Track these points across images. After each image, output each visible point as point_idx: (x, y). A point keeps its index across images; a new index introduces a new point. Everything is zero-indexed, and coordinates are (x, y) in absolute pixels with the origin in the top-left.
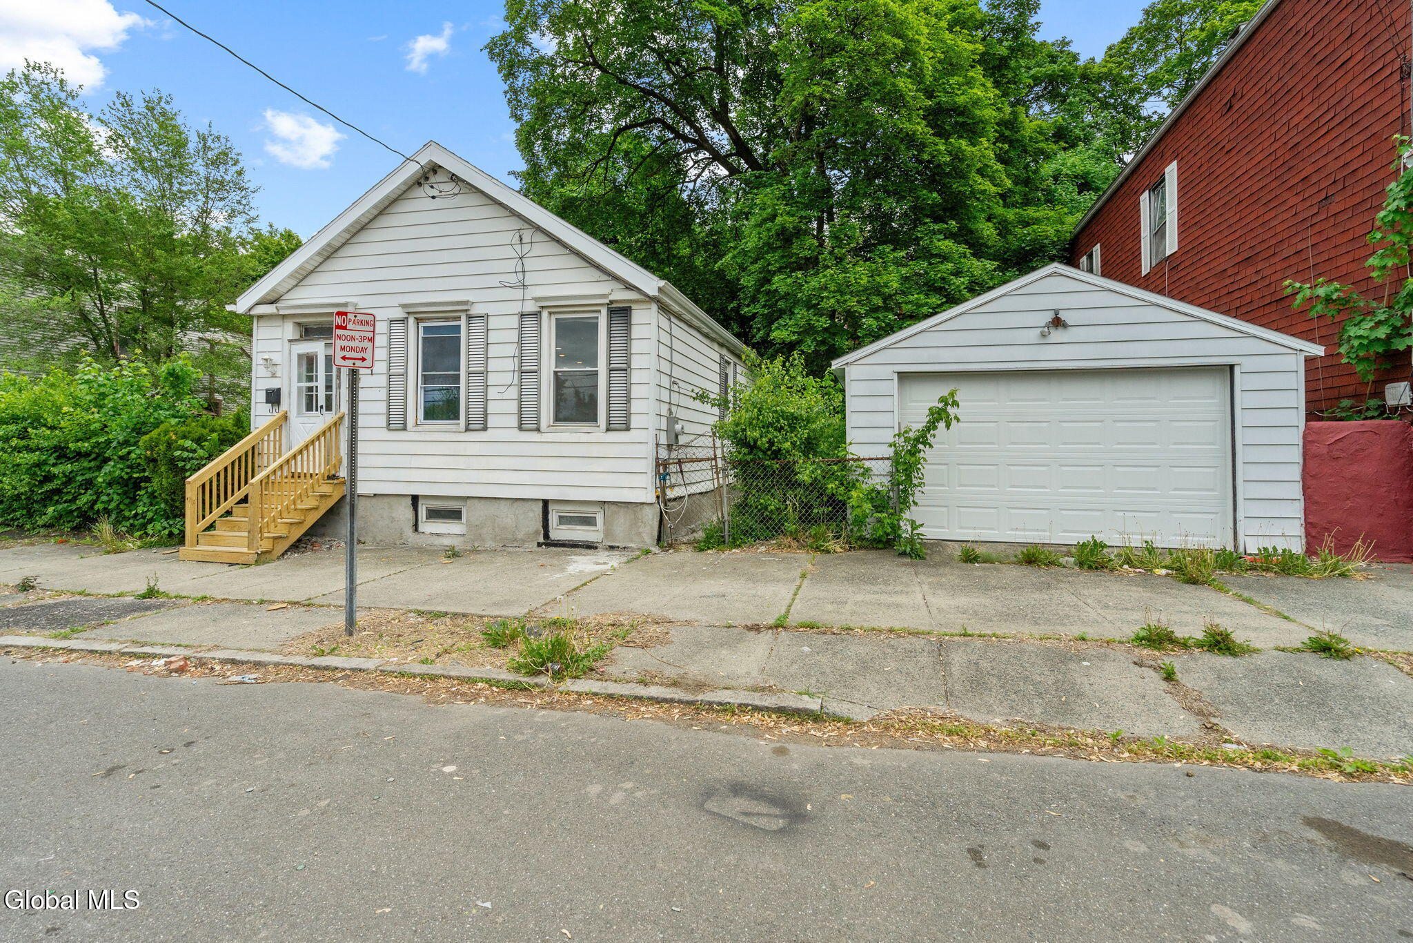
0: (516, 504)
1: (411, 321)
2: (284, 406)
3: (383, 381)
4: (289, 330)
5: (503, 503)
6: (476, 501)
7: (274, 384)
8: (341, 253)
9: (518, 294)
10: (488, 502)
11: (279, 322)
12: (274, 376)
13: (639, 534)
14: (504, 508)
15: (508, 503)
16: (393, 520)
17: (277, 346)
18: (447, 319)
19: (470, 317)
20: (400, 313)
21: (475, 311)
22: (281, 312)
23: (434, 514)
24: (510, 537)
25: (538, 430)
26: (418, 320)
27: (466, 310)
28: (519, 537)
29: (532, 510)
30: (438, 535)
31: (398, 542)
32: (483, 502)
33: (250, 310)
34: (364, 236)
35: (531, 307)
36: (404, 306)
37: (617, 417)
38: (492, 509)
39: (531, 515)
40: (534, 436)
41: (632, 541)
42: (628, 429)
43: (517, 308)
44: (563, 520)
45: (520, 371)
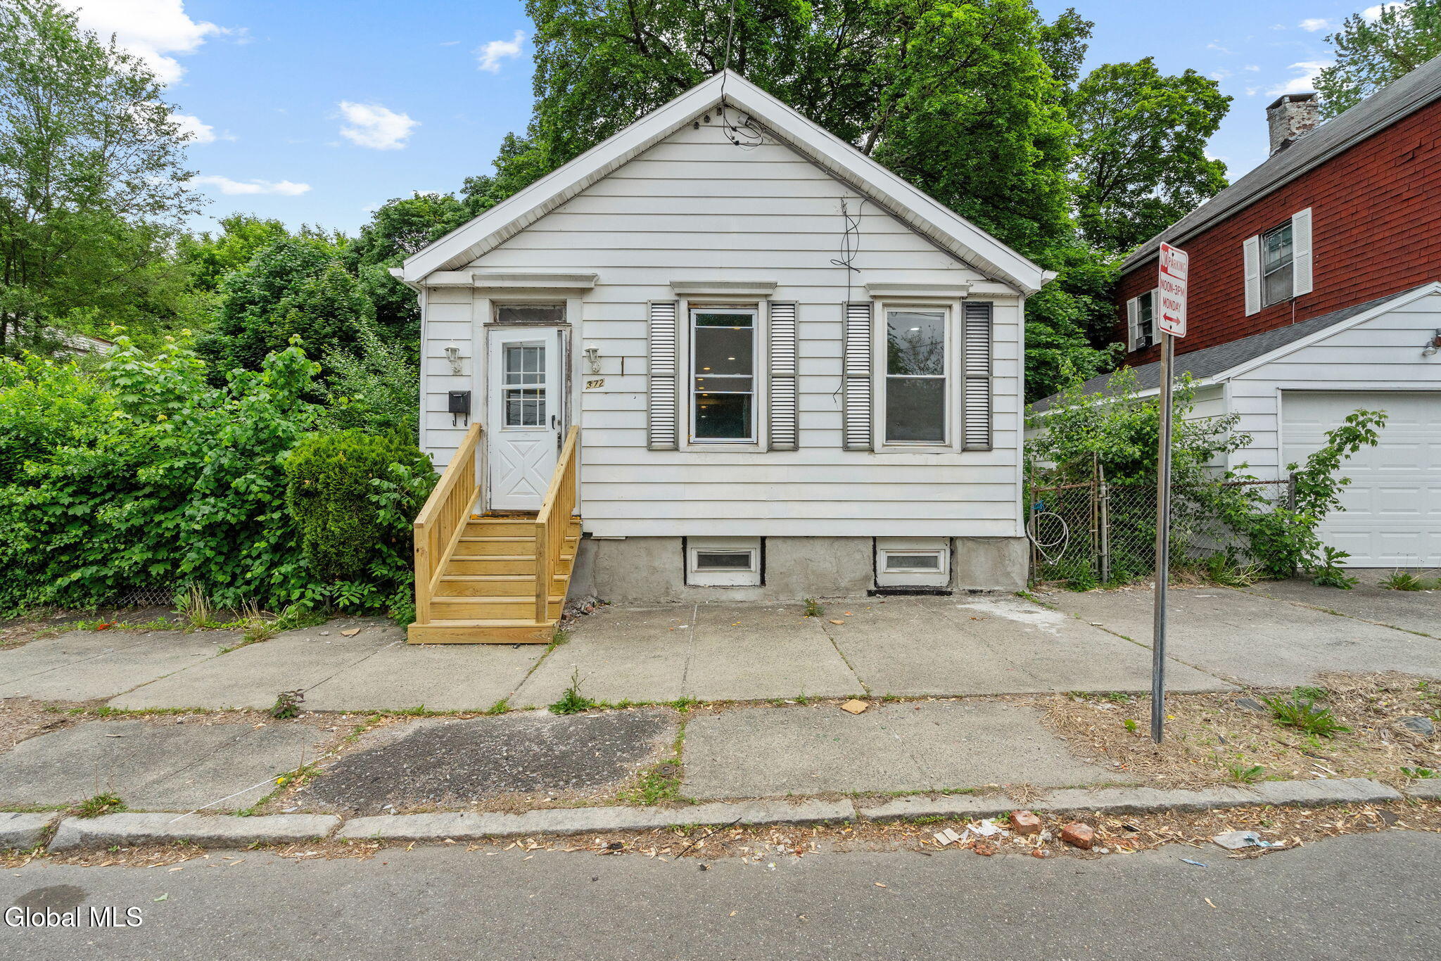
0: (837, 544)
1: (684, 305)
2: (476, 416)
3: (640, 384)
4: (483, 310)
5: (818, 543)
6: (779, 542)
7: (460, 385)
8: (570, 208)
9: (841, 277)
10: (797, 542)
11: (467, 298)
12: (457, 373)
13: (1008, 574)
14: (820, 550)
15: (827, 542)
16: (654, 570)
17: (463, 331)
18: (733, 306)
19: (773, 305)
20: (666, 295)
21: (779, 296)
22: (478, 284)
23: (708, 561)
24: (829, 585)
25: (871, 450)
26: (691, 306)
27: (766, 296)
28: (843, 585)
29: (859, 551)
30: (725, 588)
31: (662, 600)
32: (789, 542)
33: (425, 278)
34: (610, 187)
35: (859, 296)
36: (673, 285)
37: (976, 435)
38: (803, 551)
39: (858, 556)
40: (865, 458)
41: (997, 583)
42: (990, 449)
43: (841, 296)
44: (893, 561)
45: (845, 377)
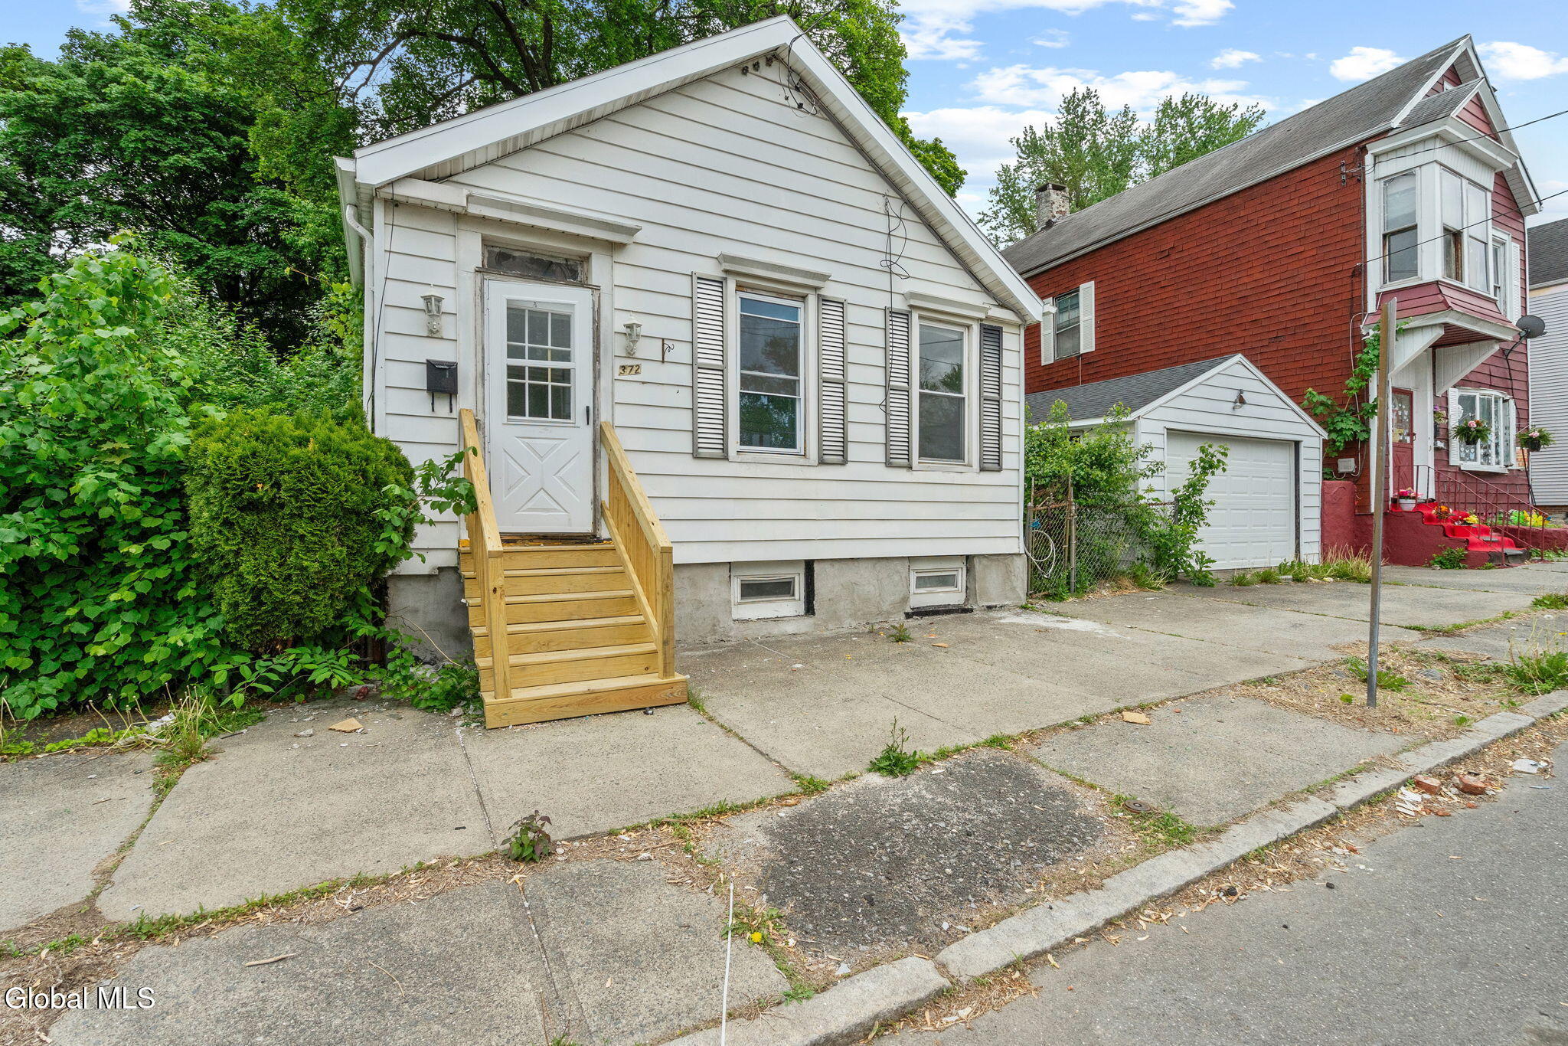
0: (879, 565)
1: (731, 285)
2: (466, 399)
3: (684, 375)
4: (470, 249)
5: (863, 565)
6: (827, 566)
7: (441, 353)
8: (595, 131)
9: (883, 281)
10: (843, 566)
11: (448, 228)
12: (433, 334)
13: (1013, 589)
14: (865, 573)
15: (870, 564)
16: (700, 604)
17: (444, 275)
18: (780, 294)
19: (823, 300)
20: (712, 270)
21: (830, 290)
22: (472, 210)
23: (752, 590)
24: (874, 610)
25: (910, 468)
26: (740, 287)
27: (816, 289)
28: (885, 608)
29: (898, 572)
30: (777, 620)
31: (709, 640)
32: (837, 565)
34: (642, 118)
35: (899, 305)
36: (724, 258)
37: (990, 457)
38: (850, 574)
39: (896, 578)
40: (902, 475)
41: (1007, 598)
42: (999, 470)
43: (883, 301)
44: (922, 582)
45: (888, 388)
